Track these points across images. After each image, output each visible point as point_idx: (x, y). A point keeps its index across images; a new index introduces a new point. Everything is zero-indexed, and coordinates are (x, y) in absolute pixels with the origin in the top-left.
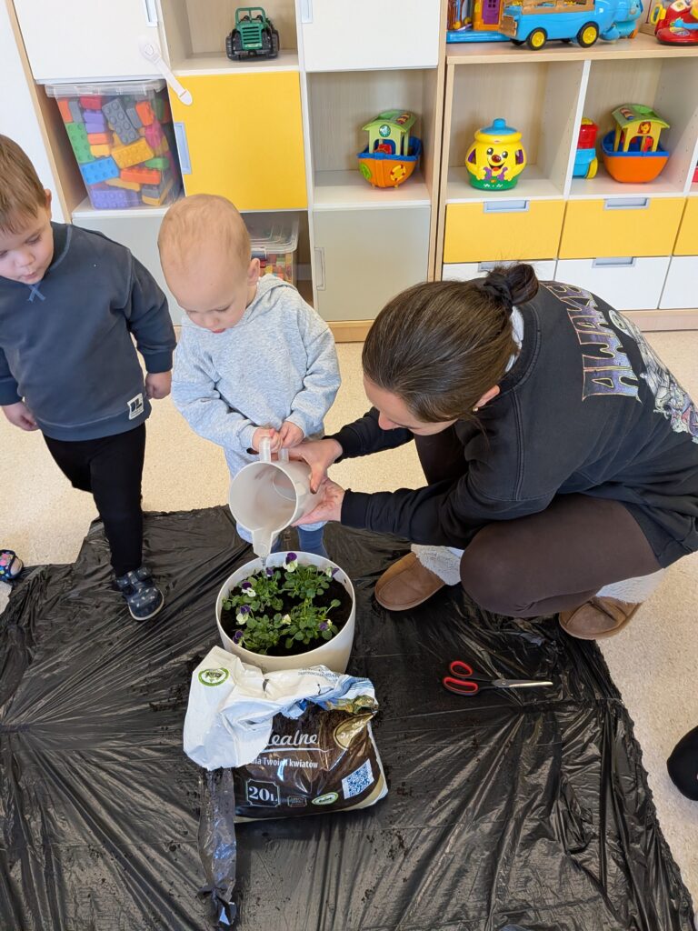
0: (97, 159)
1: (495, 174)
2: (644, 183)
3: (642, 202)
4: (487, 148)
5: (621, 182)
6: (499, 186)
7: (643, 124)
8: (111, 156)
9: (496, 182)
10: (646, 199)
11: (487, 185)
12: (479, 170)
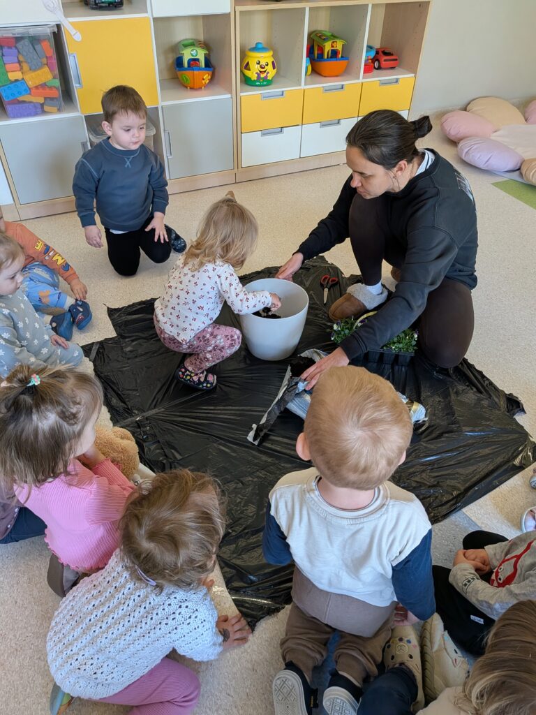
0: (12, 82)
1: (262, 76)
2: (337, 76)
3: (340, 87)
4: (256, 60)
5: (325, 77)
6: (265, 83)
7: (333, 42)
8: (23, 79)
9: (263, 82)
10: (343, 85)
11: (258, 83)
12: (252, 74)
